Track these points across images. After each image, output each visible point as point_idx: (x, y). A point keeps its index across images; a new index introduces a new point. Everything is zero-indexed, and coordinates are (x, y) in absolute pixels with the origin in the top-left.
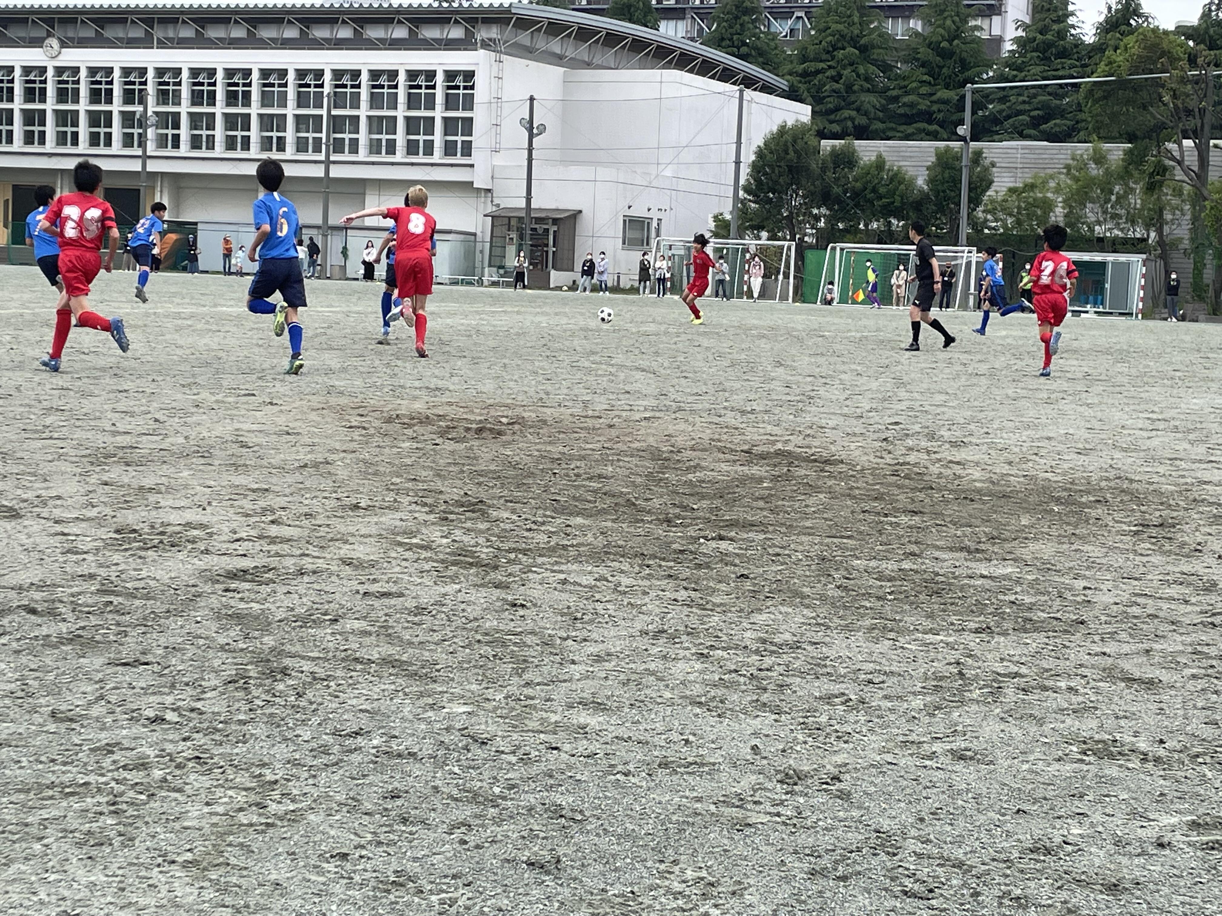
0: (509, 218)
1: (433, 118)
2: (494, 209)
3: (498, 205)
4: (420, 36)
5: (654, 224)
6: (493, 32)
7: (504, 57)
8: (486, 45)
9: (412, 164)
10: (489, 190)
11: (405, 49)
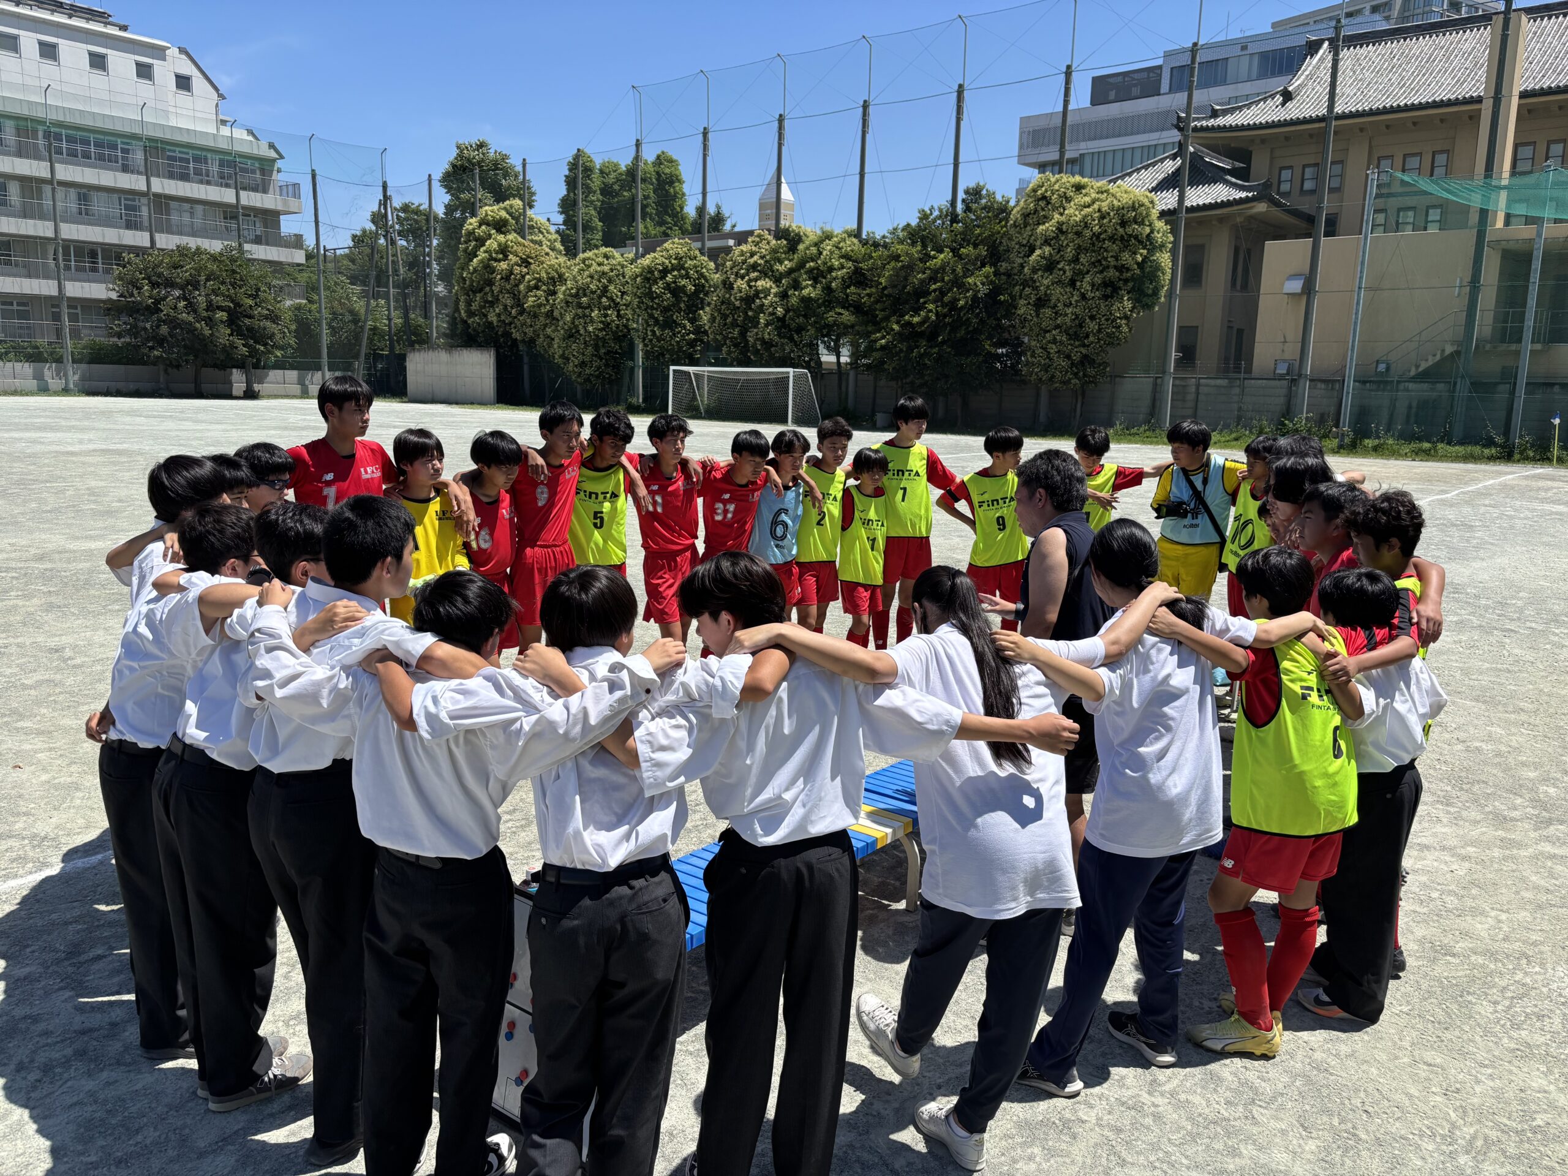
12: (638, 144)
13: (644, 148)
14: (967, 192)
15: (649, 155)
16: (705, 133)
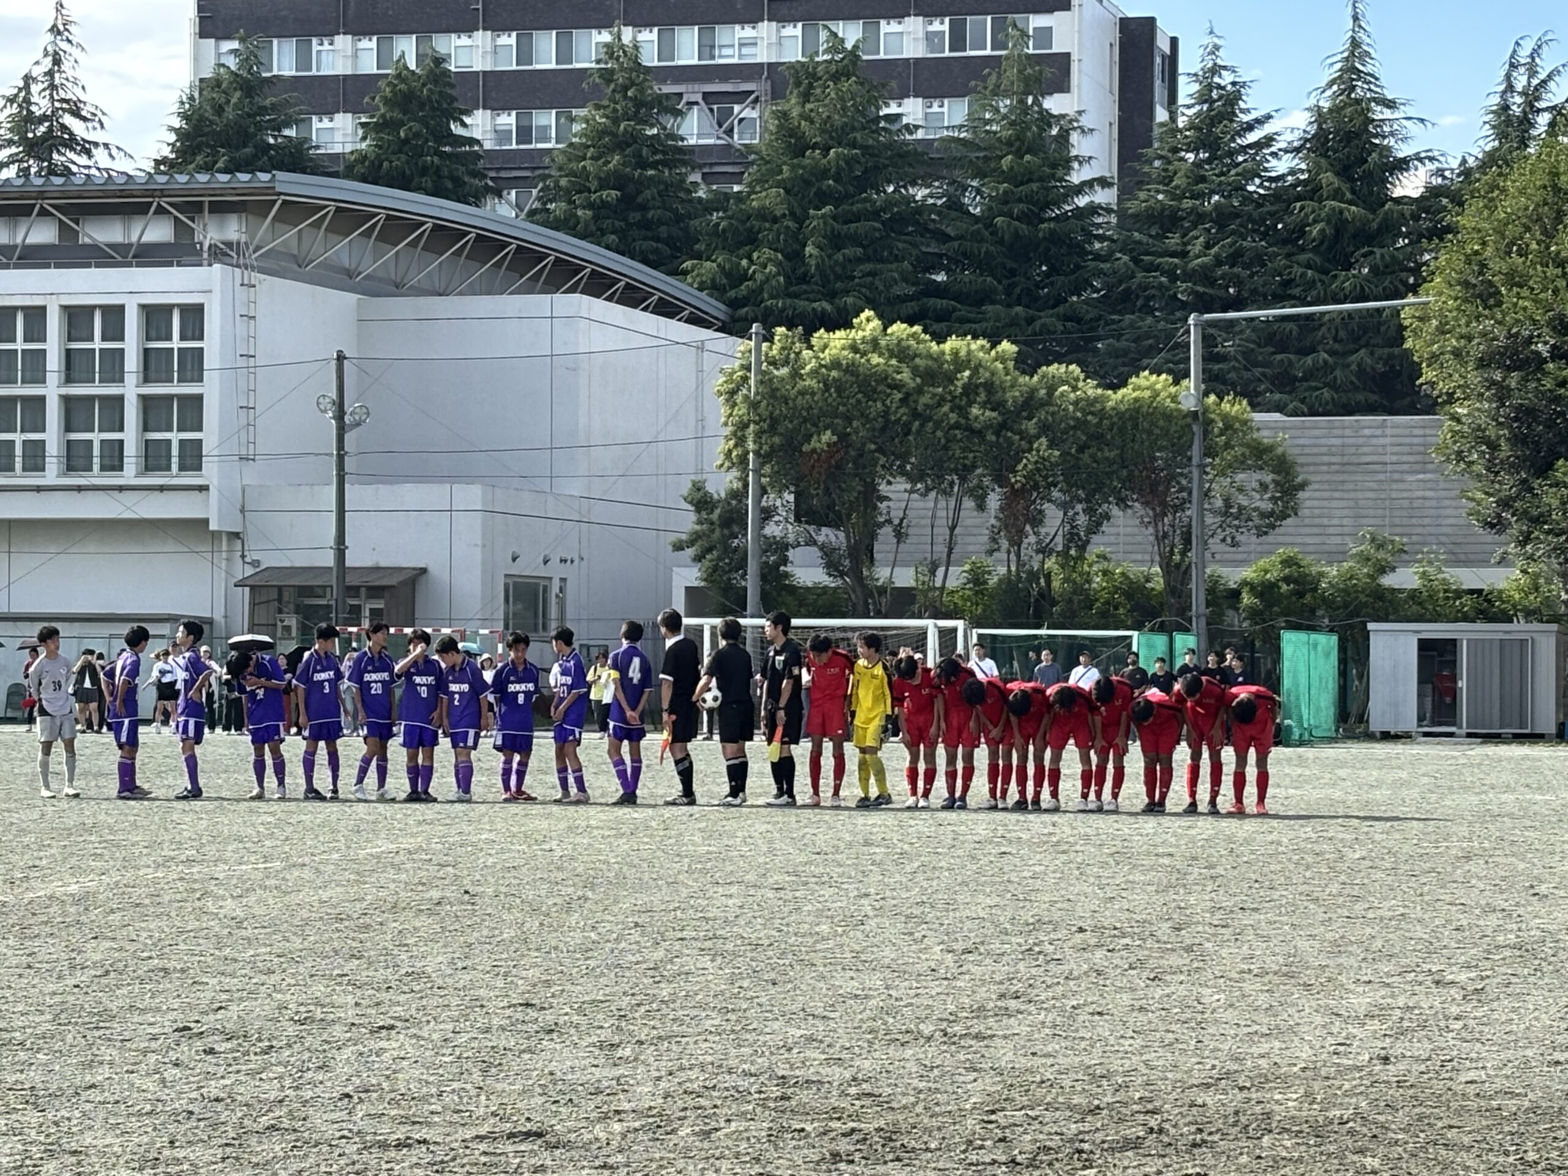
0: (280, 588)
1: (120, 399)
2: (249, 571)
3: (255, 563)
4: (84, 240)
5: (555, 589)
6: (232, 229)
7: (256, 277)
8: (220, 254)
9: (79, 489)
10: (236, 535)
11: (58, 266)
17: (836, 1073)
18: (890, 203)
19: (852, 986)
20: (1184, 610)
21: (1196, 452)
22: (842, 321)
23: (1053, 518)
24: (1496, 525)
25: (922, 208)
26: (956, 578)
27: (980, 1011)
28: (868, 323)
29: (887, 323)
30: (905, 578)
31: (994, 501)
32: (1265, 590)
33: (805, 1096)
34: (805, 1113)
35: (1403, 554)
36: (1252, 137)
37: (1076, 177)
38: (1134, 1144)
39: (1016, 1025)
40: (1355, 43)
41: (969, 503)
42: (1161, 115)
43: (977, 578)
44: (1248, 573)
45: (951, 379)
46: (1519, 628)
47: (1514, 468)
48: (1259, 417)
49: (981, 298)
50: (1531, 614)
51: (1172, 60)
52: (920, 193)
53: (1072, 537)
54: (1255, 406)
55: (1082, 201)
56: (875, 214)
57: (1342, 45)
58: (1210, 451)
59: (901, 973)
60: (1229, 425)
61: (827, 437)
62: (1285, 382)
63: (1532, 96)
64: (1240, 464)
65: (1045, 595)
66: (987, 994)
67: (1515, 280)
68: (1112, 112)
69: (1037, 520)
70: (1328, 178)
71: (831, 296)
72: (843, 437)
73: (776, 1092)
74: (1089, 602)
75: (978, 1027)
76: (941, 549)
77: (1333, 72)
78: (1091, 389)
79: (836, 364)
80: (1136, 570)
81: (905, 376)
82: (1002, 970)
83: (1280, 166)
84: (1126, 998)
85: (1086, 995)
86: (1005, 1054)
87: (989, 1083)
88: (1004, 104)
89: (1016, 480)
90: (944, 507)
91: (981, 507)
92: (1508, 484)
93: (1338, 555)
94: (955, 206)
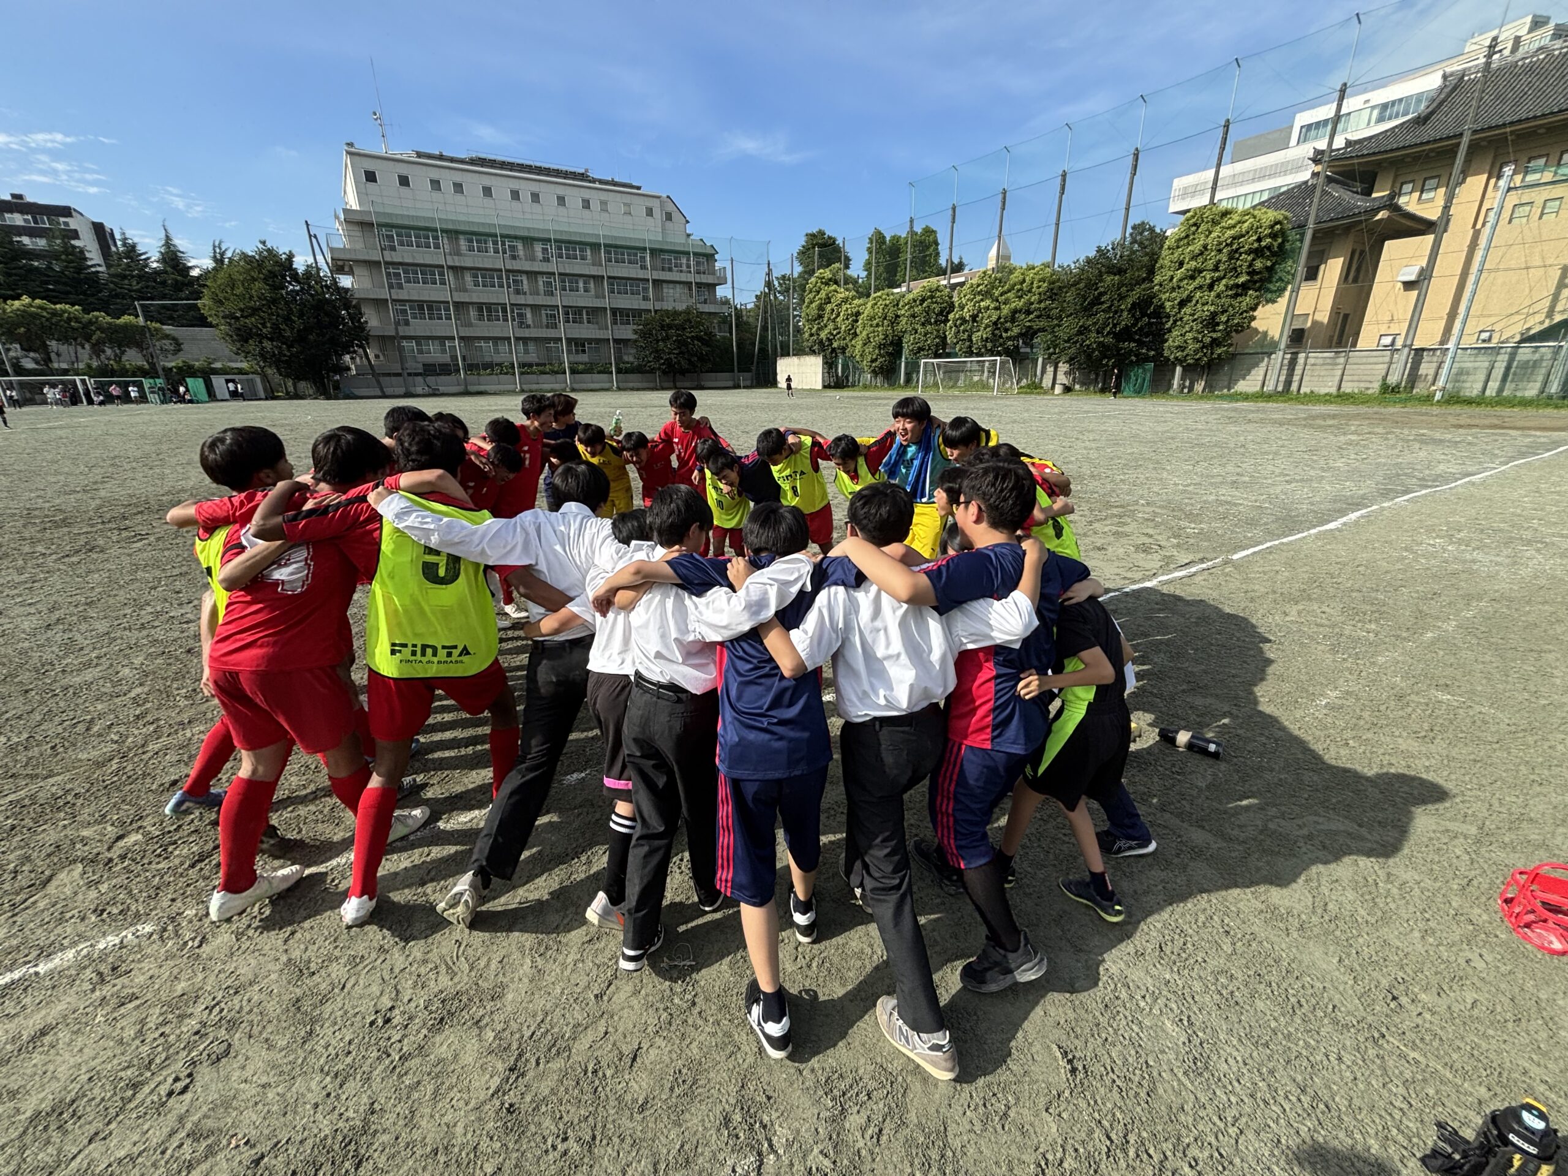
12: (912, 221)
13: (915, 223)
14: (1134, 228)
15: (918, 229)
16: (954, 209)
17: (47, 505)
18: (25, 265)
19: (53, 480)
20: (157, 373)
21: (148, 335)
22: (17, 297)
23: (109, 352)
24: (237, 354)
25: (37, 268)
26: (81, 366)
27: (96, 483)
28: (26, 300)
29: (34, 299)
30: (64, 366)
31: (87, 346)
32: (179, 369)
33: (36, 513)
34: (36, 517)
35: (215, 360)
36: (143, 257)
37: (89, 263)
38: (141, 512)
39: (107, 486)
40: (167, 236)
41: (79, 348)
42: (113, 249)
43: (89, 366)
44: (173, 364)
45: (61, 315)
46: (251, 376)
47: (239, 341)
48: (165, 327)
49: (68, 293)
50: (253, 373)
51: (112, 235)
52: (36, 264)
53: (116, 355)
54: (163, 324)
55: (93, 269)
56: (21, 268)
57: (163, 235)
58: (152, 335)
59: (71, 474)
60: (156, 329)
61: (22, 329)
62: (171, 318)
63: (222, 254)
64: (163, 338)
65: (112, 369)
66: (99, 478)
67: (228, 299)
68: (97, 246)
69: (104, 352)
70: (169, 269)
71: (13, 290)
72: (29, 330)
73: (26, 512)
74: (127, 371)
75: (95, 487)
76: (74, 359)
77: (163, 242)
78: (108, 319)
79: (18, 310)
80: (140, 363)
81: (45, 314)
82: (103, 471)
83: (155, 265)
84: (141, 475)
85: (130, 474)
86: (103, 493)
87: (98, 502)
88: (58, 241)
89: (94, 341)
90: (71, 349)
91: (83, 348)
92: (238, 345)
93: (198, 360)
94: (49, 267)
